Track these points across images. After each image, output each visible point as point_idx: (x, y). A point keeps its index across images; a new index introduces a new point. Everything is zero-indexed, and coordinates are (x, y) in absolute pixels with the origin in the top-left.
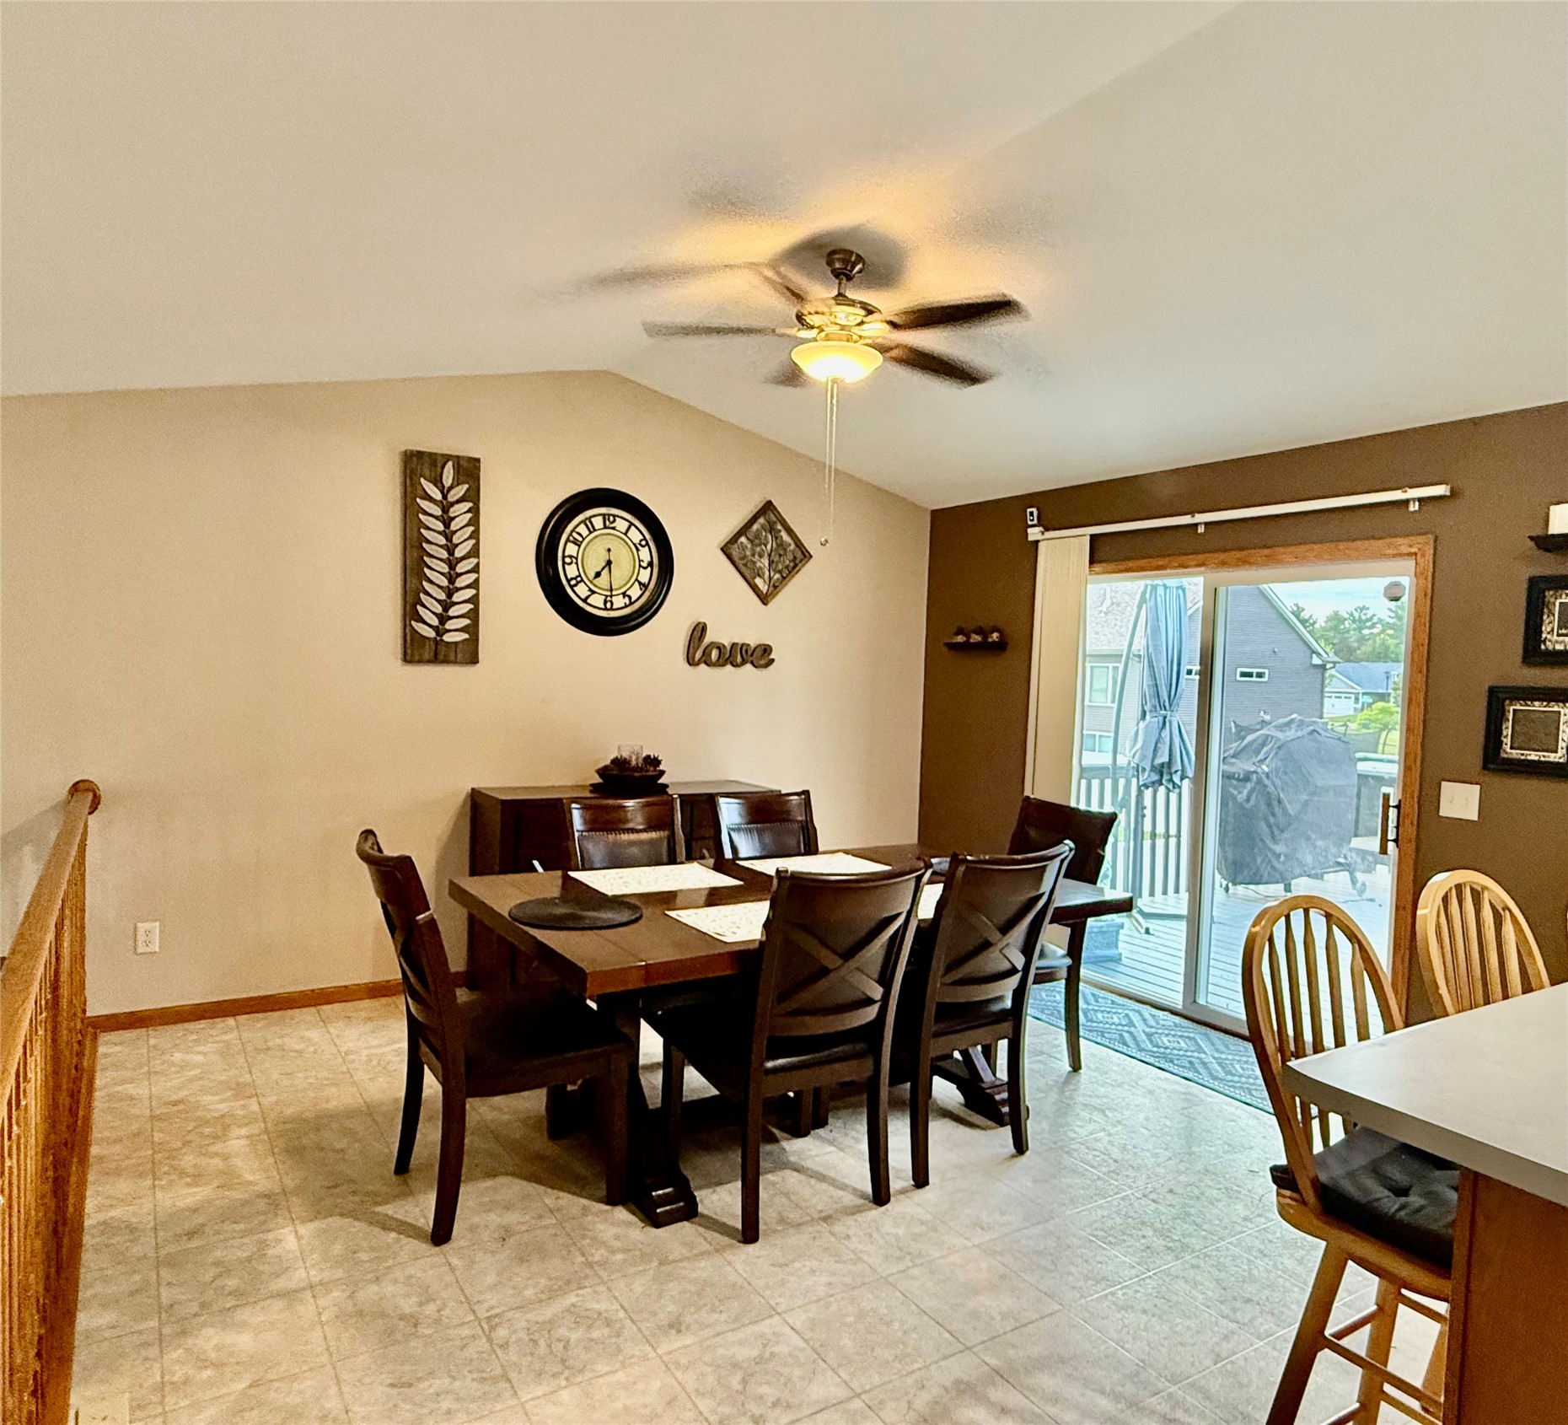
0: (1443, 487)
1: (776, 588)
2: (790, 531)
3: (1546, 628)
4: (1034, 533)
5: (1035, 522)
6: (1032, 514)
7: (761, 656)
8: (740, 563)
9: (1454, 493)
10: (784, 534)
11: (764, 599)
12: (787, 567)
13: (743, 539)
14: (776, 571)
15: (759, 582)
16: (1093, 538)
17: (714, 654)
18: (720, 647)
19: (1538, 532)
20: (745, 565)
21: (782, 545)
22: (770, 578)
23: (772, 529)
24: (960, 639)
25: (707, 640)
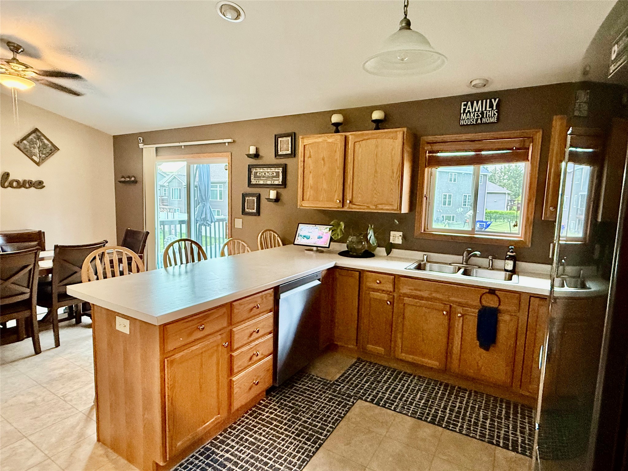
0: (230, 139)
1: (43, 160)
2: (48, 140)
3: (252, 178)
4: (141, 146)
5: (142, 142)
6: (140, 139)
7: (39, 185)
8: (24, 151)
9: (234, 141)
10: (46, 141)
11: (38, 164)
12: (48, 153)
13: (25, 142)
14: (42, 154)
15: (34, 157)
16: (156, 148)
17: (15, 184)
18: (18, 182)
19: (247, 153)
20: (27, 151)
21: (44, 144)
22: (40, 157)
23: (39, 138)
24: (123, 179)
25: (11, 178)
